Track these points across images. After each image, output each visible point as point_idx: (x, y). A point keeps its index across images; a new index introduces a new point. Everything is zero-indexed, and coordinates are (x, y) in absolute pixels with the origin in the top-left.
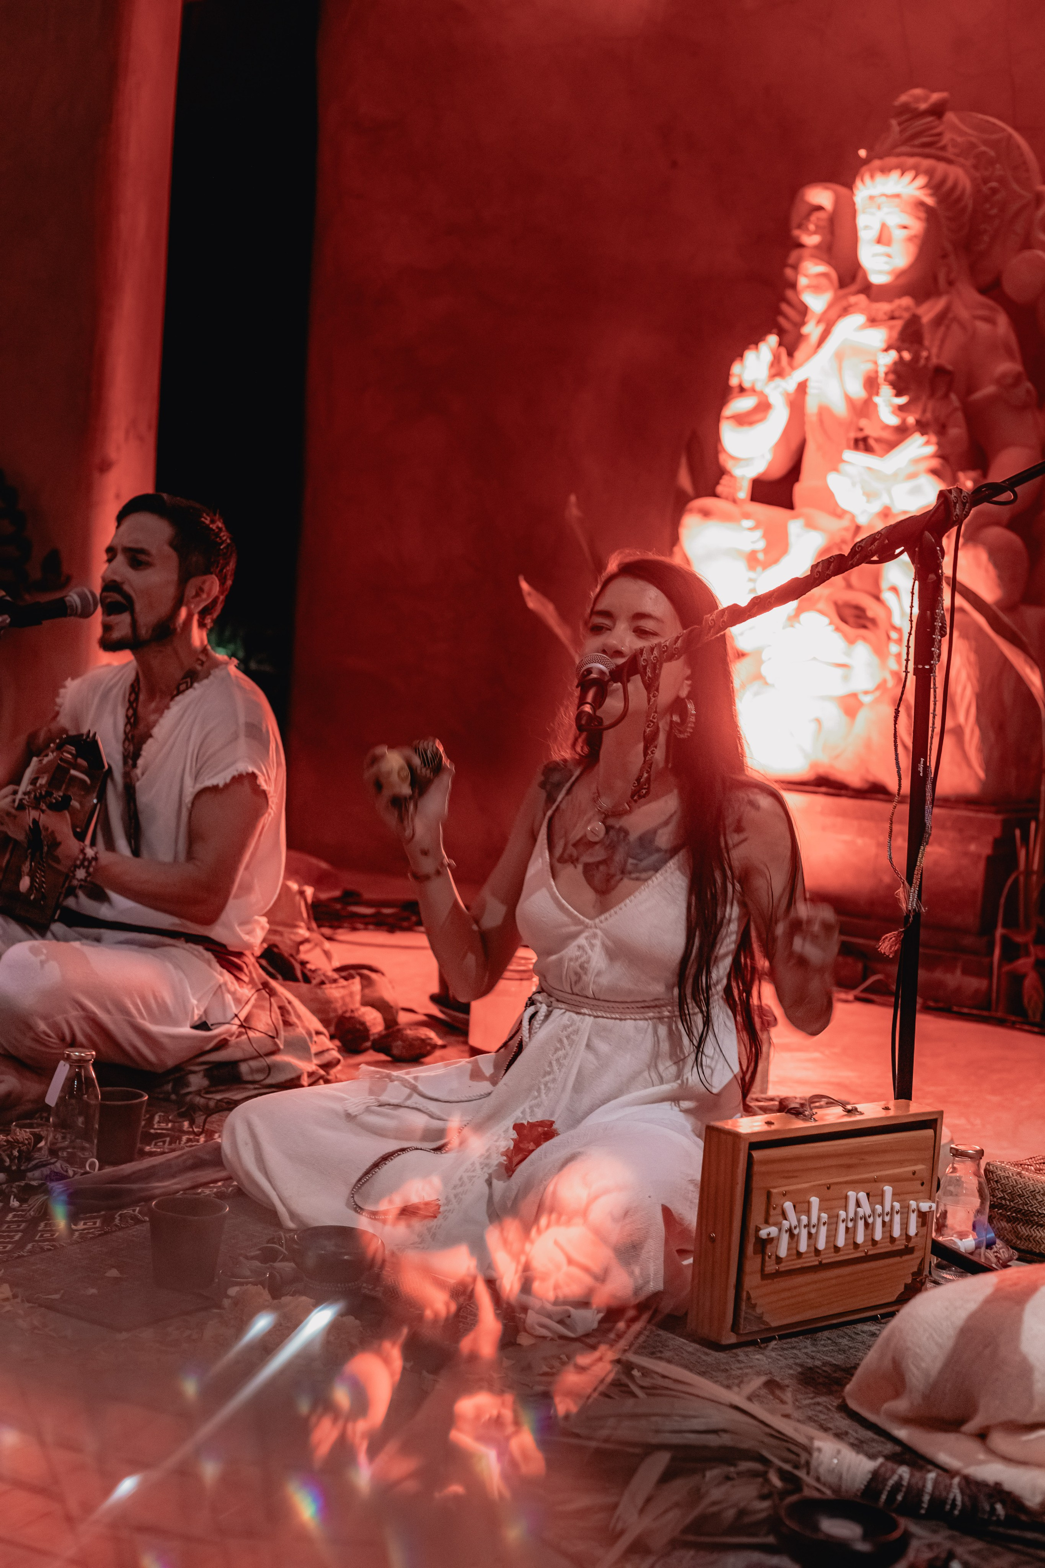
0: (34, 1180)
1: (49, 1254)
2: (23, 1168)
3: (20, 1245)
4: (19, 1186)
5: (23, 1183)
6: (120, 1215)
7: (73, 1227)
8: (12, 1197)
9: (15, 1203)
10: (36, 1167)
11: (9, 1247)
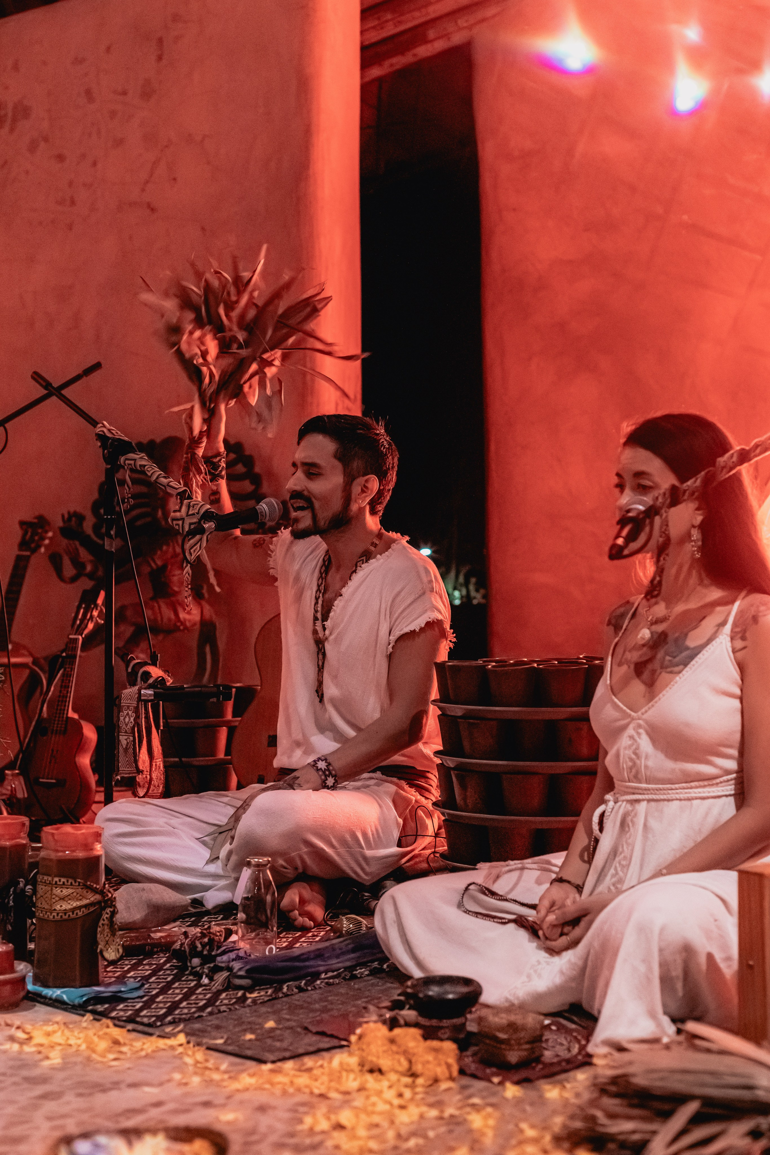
0: (222, 962)
1: (225, 1014)
2: (213, 953)
3: (202, 1009)
4: (209, 967)
5: (212, 965)
6: (287, 986)
7: (248, 995)
8: (204, 976)
9: (205, 981)
10: (224, 953)
11: (193, 1010)
